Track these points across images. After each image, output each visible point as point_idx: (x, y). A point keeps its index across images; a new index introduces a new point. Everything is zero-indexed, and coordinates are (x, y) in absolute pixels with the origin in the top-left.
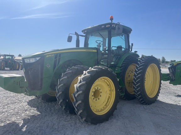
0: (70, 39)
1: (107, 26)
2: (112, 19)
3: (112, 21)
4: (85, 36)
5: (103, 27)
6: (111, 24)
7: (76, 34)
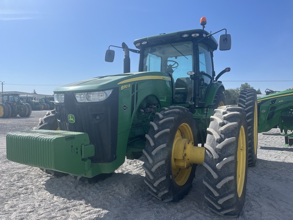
0: (110, 56)
1: (193, 35)
2: (204, 23)
3: (204, 27)
4: (139, 52)
5: (185, 36)
6: (201, 32)
7: (124, 46)
